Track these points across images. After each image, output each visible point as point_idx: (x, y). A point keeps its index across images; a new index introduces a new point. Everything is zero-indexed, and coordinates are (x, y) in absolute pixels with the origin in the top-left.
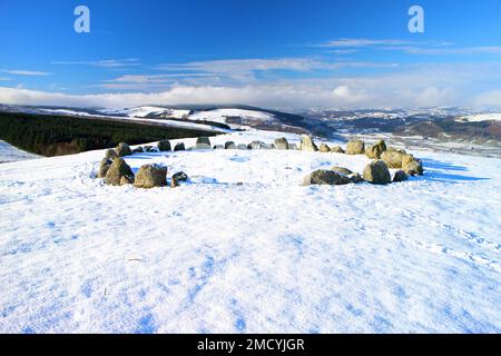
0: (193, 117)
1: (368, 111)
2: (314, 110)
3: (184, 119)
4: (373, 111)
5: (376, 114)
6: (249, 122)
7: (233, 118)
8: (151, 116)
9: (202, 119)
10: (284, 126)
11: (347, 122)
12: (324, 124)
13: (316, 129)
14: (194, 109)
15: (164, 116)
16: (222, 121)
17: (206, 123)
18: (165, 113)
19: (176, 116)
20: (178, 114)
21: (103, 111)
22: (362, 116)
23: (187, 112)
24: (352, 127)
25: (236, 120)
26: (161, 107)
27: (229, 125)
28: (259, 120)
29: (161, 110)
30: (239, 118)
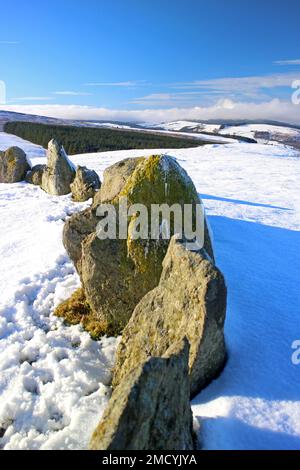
0: (223, 132)
3: (215, 134)
6: (278, 137)
7: (262, 133)
8: (185, 129)
9: (231, 134)
14: (225, 124)
15: (197, 130)
16: (251, 136)
17: (234, 137)
18: (198, 127)
19: (207, 130)
20: (210, 128)
21: (143, 125)
23: (218, 127)
25: (265, 135)
26: (194, 121)
27: (258, 140)
29: (194, 125)
30: (268, 133)
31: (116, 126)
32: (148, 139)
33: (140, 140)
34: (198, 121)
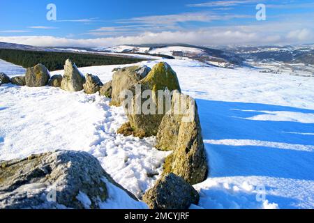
0: (152, 52)
1: (267, 47)
2: (230, 47)
3: (146, 53)
4: (270, 47)
5: (272, 49)
6: (188, 55)
7: (178, 52)
8: (125, 51)
9: (157, 53)
10: (211, 57)
11: (253, 54)
12: (237, 56)
13: (232, 59)
14: (152, 47)
15: (133, 51)
16: (171, 55)
17: (159, 55)
18: (134, 50)
19: (141, 51)
20: (142, 50)
21: (96, 49)
22: (263, 50)
23: (148, 49)
24: (255, 58)
25: (179, 54)
26: (131, 45)
27: (175, 57)
28: (194, 54)
29: (131, 48)
30: (181, 52)
31: (76, 50)
32: (100, 59)
33: (94, 60)
34: (135, 46)
